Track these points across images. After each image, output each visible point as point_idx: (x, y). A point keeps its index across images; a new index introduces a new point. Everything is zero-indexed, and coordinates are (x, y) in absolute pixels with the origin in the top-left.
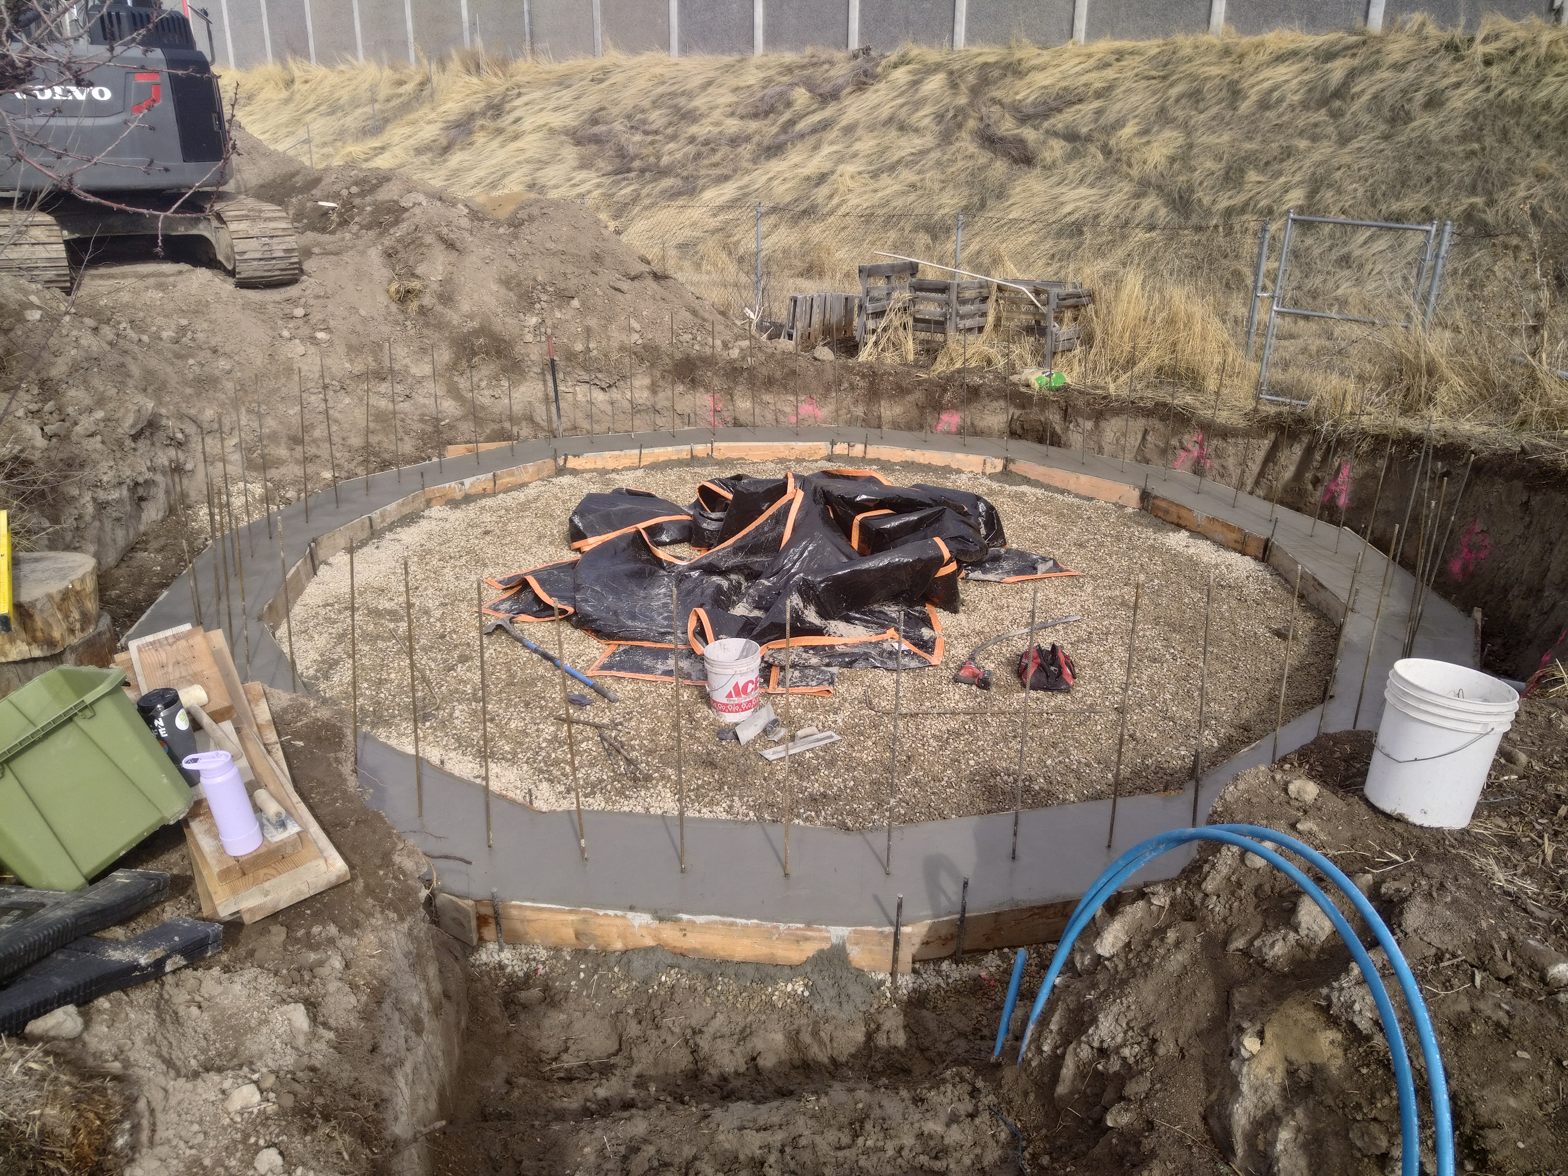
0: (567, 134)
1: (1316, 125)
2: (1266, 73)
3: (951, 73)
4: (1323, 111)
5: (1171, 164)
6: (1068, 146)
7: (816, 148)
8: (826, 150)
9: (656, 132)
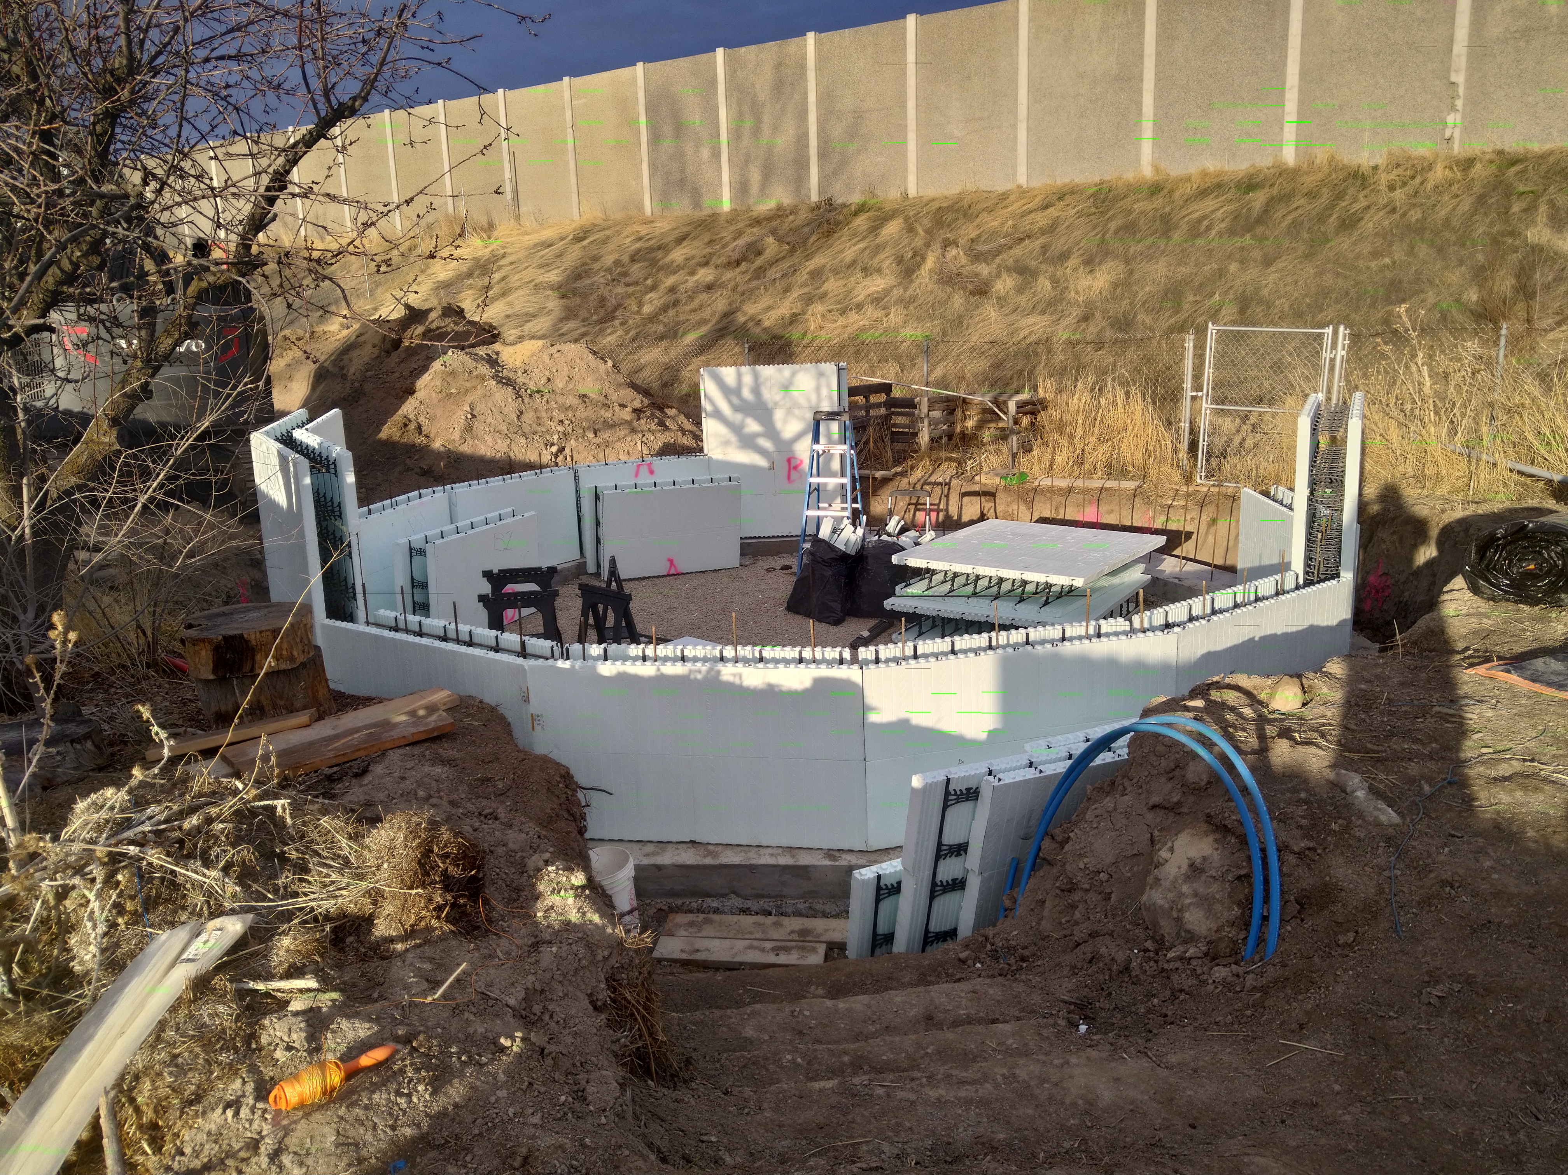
0: (552, 289)
1: (1242, 249)
2: (1194, 206)
3: (907, 219)
4: (1248, 236)
5: (1115, 289)
6: (1019, 279)
7: (787, 290)
8: (795, 293)
9: (637, 283)
